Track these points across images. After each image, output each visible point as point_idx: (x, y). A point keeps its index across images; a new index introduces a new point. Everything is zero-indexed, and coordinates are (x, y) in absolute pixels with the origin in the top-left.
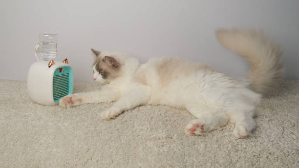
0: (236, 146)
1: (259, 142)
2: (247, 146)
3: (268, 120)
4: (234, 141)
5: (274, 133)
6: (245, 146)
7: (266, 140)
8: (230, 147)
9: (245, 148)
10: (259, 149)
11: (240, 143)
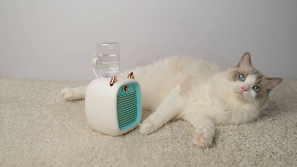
0: (239, 146)
1: (262, 142)
2: (250, 145)
3: (271, 119)
4: (237, 140)
5: (277, 133)
6: (248, 146)
7: (270, 140)
8: (234, 146)
9: (249, 148)
10: (262, 149)
11: (243, 143)
